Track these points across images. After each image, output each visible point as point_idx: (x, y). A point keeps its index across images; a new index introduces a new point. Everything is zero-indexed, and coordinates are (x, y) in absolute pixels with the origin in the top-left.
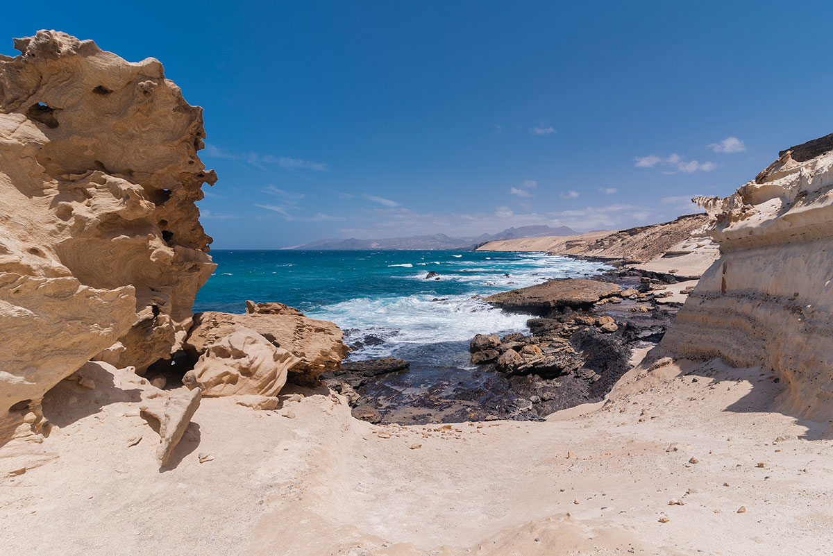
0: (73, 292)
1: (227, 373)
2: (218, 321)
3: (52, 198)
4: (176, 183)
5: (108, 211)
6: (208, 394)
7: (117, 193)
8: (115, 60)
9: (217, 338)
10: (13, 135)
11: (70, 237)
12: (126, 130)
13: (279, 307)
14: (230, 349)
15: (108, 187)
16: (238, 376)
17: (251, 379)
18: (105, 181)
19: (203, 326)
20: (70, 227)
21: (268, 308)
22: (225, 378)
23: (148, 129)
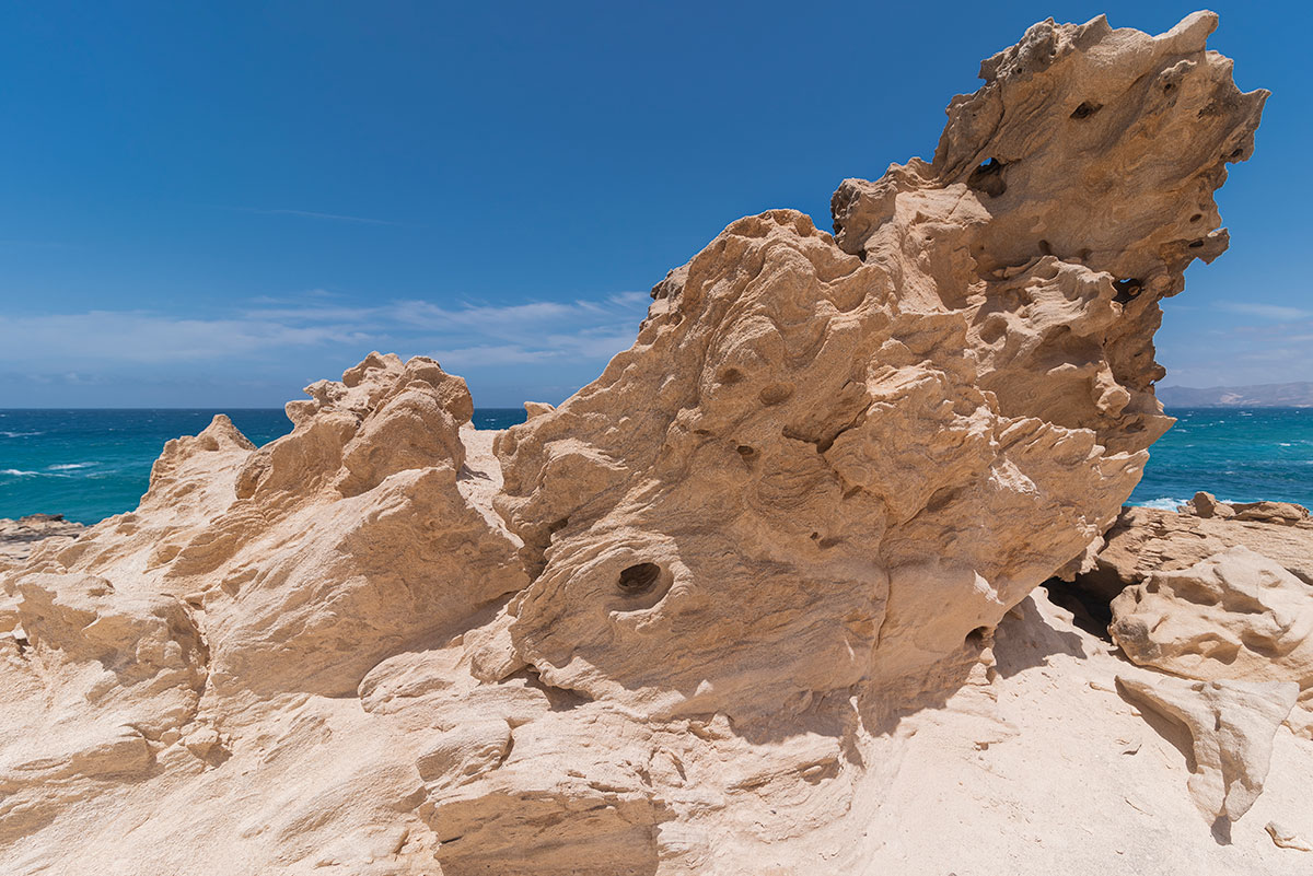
0: (1084, 456)
1: (1211, 637)
2: (1168, 527)
3: (978, 309)
4: (1154, 263)
5: (1056, 323)
6: (1165, 667)
7: (1071, 289)
8: (1131, 40)
9: (1164, 559)
10: (951, 217)
11: (991, 369)
12: (1104, 174)
13: (1298, 514)
14: (1219, 590)
15: (1058, 282)
16: (1237, 649)
17: (1272, 662)
18: (1055, 272)
19: (1136, 533)
20: (996, 352)
21: (1267, 513)
22: (1207, 646)
23: (1138, 165)
